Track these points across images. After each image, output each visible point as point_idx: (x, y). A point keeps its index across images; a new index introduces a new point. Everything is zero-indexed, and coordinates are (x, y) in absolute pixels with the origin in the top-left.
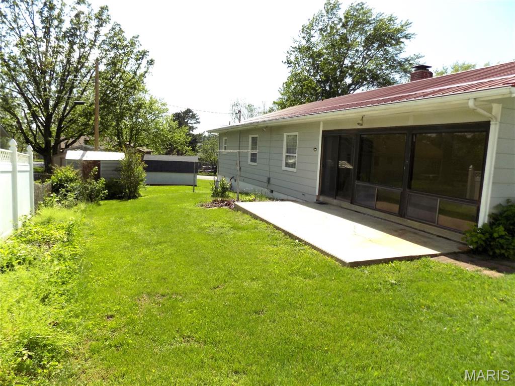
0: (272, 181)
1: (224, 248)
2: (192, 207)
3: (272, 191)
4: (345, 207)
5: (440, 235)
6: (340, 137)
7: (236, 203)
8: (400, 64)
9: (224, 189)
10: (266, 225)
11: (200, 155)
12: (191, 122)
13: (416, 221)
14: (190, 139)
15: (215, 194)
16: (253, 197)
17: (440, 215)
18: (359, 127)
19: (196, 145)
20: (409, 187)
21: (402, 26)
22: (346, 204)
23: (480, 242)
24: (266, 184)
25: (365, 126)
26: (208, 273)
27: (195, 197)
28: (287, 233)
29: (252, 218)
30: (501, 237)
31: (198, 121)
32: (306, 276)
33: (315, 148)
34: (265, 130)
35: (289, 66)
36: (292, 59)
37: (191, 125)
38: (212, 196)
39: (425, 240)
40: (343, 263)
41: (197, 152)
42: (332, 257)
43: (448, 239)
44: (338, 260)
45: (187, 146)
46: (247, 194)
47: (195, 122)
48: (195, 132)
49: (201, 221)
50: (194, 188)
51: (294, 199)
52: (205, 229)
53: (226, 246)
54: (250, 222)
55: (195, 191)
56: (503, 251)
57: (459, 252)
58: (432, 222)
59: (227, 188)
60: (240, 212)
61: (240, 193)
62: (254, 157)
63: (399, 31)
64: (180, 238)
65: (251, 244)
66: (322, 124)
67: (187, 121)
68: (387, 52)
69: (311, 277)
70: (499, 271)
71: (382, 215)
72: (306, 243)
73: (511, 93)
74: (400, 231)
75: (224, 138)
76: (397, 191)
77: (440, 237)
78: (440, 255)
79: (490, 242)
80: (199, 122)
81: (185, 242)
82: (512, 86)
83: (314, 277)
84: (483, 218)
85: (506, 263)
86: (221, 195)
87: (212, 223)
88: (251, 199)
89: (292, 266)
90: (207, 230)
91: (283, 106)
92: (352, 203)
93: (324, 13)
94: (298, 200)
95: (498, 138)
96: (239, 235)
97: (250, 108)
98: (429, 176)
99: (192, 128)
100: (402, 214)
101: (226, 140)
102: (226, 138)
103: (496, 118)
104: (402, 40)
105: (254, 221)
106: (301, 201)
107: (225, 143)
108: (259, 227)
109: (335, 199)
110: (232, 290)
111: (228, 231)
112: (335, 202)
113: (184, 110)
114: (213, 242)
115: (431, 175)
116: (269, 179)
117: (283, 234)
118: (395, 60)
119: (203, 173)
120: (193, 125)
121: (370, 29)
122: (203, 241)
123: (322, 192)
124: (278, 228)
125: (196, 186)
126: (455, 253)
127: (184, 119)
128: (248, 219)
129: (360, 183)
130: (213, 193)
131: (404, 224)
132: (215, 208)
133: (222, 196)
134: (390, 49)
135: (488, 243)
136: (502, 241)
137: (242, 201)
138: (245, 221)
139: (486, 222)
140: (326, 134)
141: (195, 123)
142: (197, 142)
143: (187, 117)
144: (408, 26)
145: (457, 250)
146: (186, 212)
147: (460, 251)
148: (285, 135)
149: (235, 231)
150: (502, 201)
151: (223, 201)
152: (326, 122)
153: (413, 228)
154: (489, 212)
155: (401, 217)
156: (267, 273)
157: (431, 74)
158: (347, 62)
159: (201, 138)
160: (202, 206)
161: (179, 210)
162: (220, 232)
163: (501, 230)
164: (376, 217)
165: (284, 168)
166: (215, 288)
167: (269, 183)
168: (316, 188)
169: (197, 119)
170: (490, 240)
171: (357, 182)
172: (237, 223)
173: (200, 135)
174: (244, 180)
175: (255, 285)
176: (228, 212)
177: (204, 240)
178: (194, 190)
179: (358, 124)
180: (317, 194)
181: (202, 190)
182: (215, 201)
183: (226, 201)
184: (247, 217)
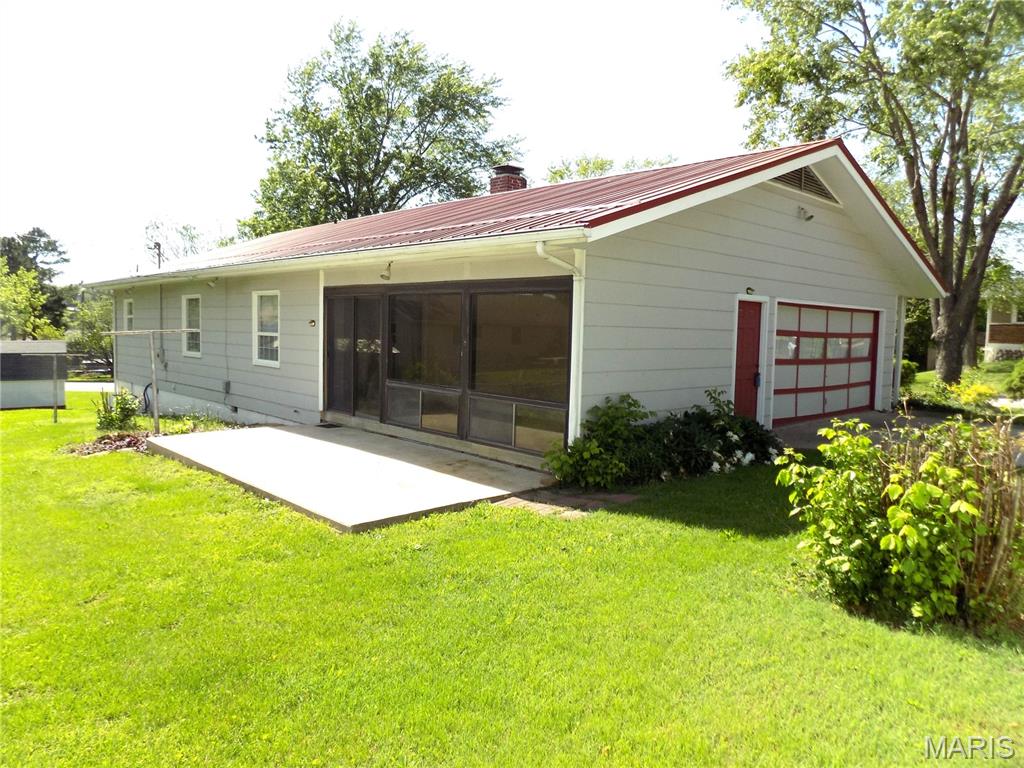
0: (234, 388)
1: (113, 530)
2: (48, 456)
3: (235, 409)
4: (372, 430)
5: (520, 464)
6: (356, 300)
7: (152, 439)
8: (486, 153)
9: (127, 413)
10: (210, 476)
11: (74, 334)
12: (44, 259)
13: (483, 444)
14: (43, 299)
15: (107, 423)
16: (190, 424)
17: (518, 427)
18: (386, 282)
19: (61, 313)
20: (472, 387)
21: (486, 84)
22: (373, 424)
23: (566, 468)
24: (222, 396)
25: (394, 280)
26: (75, 579)
27: (56, 435)
28: (248, 488)
29: (183, 465)
30: (593, 457)
31: (63, 256)
32: (269, 557)
33: (313, 321)
34: (212, 284)
35: (271, 148)
36: (278, 131)
37: (46, 267)
38: (98, 428)
39: (495, 474)
40: (343, 528)
41: (67, 327)
42: (325, 520)
43: (531, 469)
44: (334, 524)
45: (35, 316)
46: (176, 417)
47: (56, 258)
48: (59, 282)
49: (68, 484)
50: (56, 413)
51: (279, 421)
52: (74, 498)
53: (118, 524)
54: (178, 475)
55: (59, 419)
56: (598, 479)
57: (541, 489)
58: (506, 443)
59: (133, 410)
60: (158, 457)
61: (161, 417)
62: (194, 341)
63: (478, 91)
64: (14, 523)
65: (174, 516)
66: (322, 274)
67: (35, 258)
68: (461, 130)
69: (278, 558)
70: (584, 509)
71: (432, 439)
72: (283, 502)
73: (585, 236)
74: (458, 464)
75: (126, 302)
76: (452, 394)
77: (520, 466)
78: (509, 496)
79: (581, 466)
80: (66, 260)
81: (25, 529)
82: (585, 226)
83: (286, 556)
84: (574, 430)
85: (602, 496)
86: (118, 425)
87: (94, 484)
88: (184, 428)
89: (247, 544)
90: (79, 500)
91: (257, 230)
92: (382, 421)
93: (331, 47)
94: (286, 423)
95: (585, 302)
96: (150, 501)
97: (188, 233)
98: (552, 361)
99: (45, 274)
100: (462, 434)
101: (130, 304)
102: (131, 300)
103: (580, 272)
104: (486, 108)
105: (186, 471)
106: (291, 424)
107: (130, 312)
108: (194, 483)
109: (354, 415)
110: (122, 599)
111: (128, 495)
112: (354, 421)
113: (25, 230)
114: (91, 521)
115: (556, 359)
116: (228, 385)
117: (242, 490)
118: (477, 145)
119: (83, 377)
120: (51, 266)
121: (427, 83)
122: (68, 523)
123: (331, 403)
124: (232, 481)
125: (63, 407)
126: (534, 491)
127: (25, 253)
128: (174, 470)
129: (395, 384)
130: (101, 423)
131: (468, 450)
132: (104, 453)
133: (120, 428)
134: (469, 125)
135: (579, 468)
136: (594, 463)
137: (166, 435)
138: (167, 473)
139: (578, 436)
140: (329, 292)
141: (57, 262)
142: (64, 307)
143: (35, 248)
144: (495, 85)
145: (537, 485)
146: (32, 469)
147: (542, 486)
148: (255, 296)
149: (144, 495)
150: (599, 402)
151: (121, 438)
152: (329, 272)
153: (482, 457)
154: (582, 420)
155: (462, 439)
156: (198, 562)
157: (524, 183)
158: (388, 144)
159: (75, 297)
160: (73, 451)
161: (15, 465)
162: (110, 500)
163: (594, 447)
164: (423, 443)
165: (256, 360)
166: (86, 602)
167: (227, 392)
168: (318, 397)
169: (60, 253)
170: (581, 463)
171: (389, 383)
172: (148, 479)
173: (71, 289)
174: (174, 389)
175: (170, 584)
176: (131, 458)
177: (70, 520)
178: (56, 417)
179: (382, 276)
180: (321, 408)
181: (79, 417)
182: (103, 438)
183: (129, 436)
184: (171, 465)
